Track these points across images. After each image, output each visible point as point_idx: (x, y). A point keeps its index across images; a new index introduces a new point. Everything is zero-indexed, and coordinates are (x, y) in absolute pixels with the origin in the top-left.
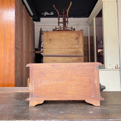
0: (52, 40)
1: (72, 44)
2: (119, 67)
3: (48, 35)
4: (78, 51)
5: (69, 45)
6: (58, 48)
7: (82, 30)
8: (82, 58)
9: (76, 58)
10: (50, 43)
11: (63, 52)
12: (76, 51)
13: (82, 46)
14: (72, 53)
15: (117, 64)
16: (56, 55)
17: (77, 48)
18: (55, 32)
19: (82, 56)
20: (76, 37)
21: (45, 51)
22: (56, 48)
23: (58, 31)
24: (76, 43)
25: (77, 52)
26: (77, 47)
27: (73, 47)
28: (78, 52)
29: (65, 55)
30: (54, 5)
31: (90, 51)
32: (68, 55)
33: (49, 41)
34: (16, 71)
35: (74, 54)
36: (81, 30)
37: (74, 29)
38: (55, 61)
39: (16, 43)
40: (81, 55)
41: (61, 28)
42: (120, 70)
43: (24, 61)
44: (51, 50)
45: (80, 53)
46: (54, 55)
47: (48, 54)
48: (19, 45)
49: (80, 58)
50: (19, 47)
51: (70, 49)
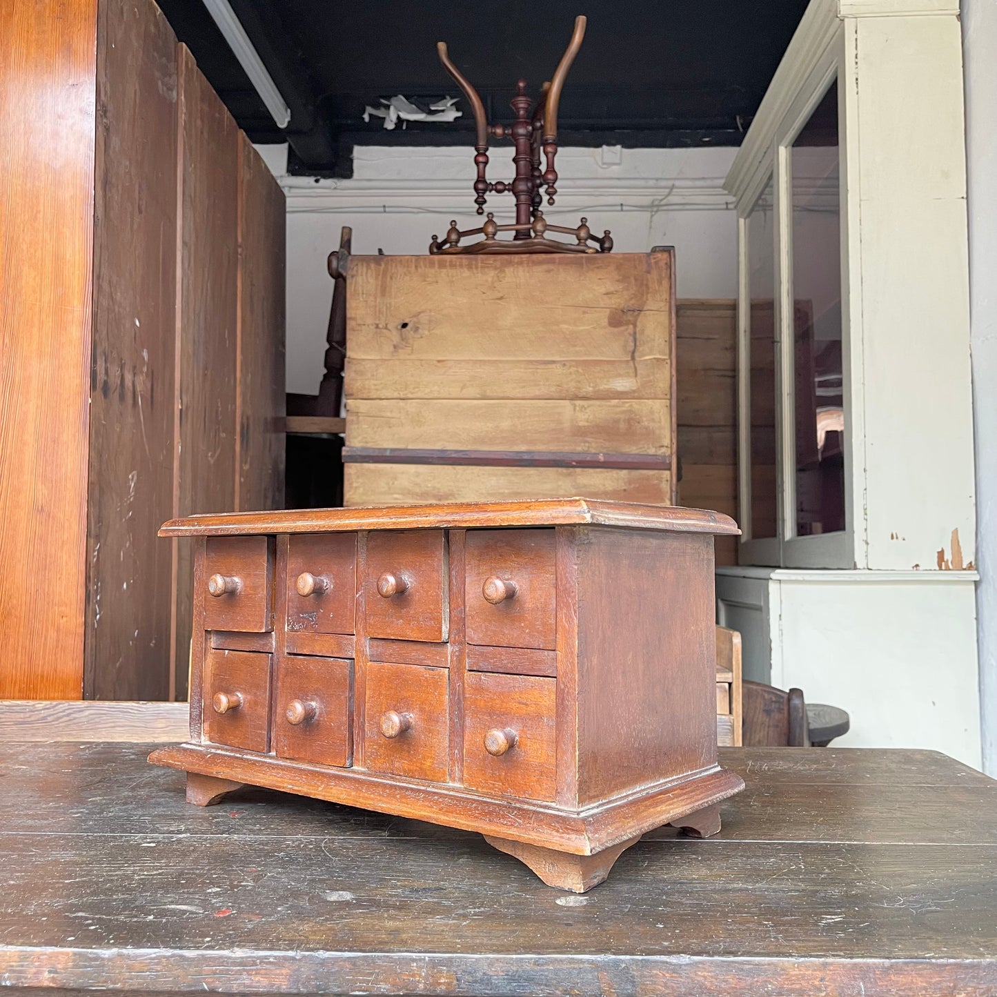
0: (416, 329)
1: (578, 363)
2: (968, 557)
3: (384, 291)
4: (632, 420)
5: (558, 369)
6: (467, 392)
7: (669, 250)
8: (666, 480)
9: (615, 473)
10: (402, 354)
11: (506, 424)
12: (617, 421)
13: (664, 378)
14: (580, 432)
15: (955, 532)
16: (451, 446)
17: (620, 395)
18: (442, 265)
19: (658, 464)
20: (616, 302)
21: (358, 414)
22: (455, 392)
23: (468, 251)
24: (614, 350)
25: (623, 426)
26: (622, 384)
27: (589, 389)
28: (630, 428)
29: (523, 448)
30: (442, 46)
32: (543, 448)
33: (395, 336)
35: (593, 447)
36: (654, 250)
37: (605, 243)
39: (104, 344)
40: (652, 451)
41: (498, 229)
42: (977, 584)
44: (411, 406)
45: (649, 435)
46: (438, 446)
47: (387, 442)
48: (128, 367)
49: (648, 478)
50: (128, 377)
51: (567, 403)
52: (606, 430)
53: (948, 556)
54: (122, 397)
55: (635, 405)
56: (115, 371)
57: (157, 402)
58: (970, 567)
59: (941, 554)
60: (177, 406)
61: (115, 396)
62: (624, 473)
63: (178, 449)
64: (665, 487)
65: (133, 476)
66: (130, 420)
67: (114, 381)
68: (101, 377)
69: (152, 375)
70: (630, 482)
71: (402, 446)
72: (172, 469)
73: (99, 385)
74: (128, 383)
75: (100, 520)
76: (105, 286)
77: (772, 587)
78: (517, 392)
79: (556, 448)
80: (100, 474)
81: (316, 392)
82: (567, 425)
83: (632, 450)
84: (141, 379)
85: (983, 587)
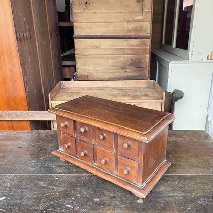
0: (89, 4)
1: (129, 12)
4: (141, 27)
5: (124, 14)
6: (102, 21)
8: (148, 42)
9: (137, 40)
10: (86, 11)
11: (111, 29)
12: (138, 27)
13: (150, 16)
14: (129, 30)
15: (212, 52)
16: (99, 34)
17: (139, 21)
19: (147, 38)
21: (76, 27)
22: (99, 20)
24: (138, 9)
25: (139, 29)
26: (139, 18)
27: (131, 19)
28: (141, 29)
29: (116, 35)
32: (120, 34)
33: (84, 6)
34: (25, 83)
35: (132, 34)
38: (97, 47)
39: (18, 29)
40: (146, 35)
43: (39, 56)
44: (89, 24)
45: (145, 31)
46: (96, 35)
47: (84, 34)
48: (24, 32)
49: (144, 41)
50: (24, 34)
51: (126, 23)
52: (135, 30)
53: (210, 57)
54: (24, 40)
55: (142, 23)
56: (21, 34)
57: (31, 37)
59: (208, 56)
60: (36, 35)
61: (22, 40)
62: (139, 40)
63: (38, 46)
64: (148, 43)
65: (29, 58)
66: (27, 44)
67: (22, 37)
68: (19, 37)
69: (29, 31)
70: (140, 42)
71: (87, 35)
73: (19, 40)
74: (25, 36)
76: (16, 13)
77: (170, 65)
78: (114, 20)
79: (123, 34)
80: (23, 61)
82: (126, 29)
83: (141, 34)
84: (27, 33)
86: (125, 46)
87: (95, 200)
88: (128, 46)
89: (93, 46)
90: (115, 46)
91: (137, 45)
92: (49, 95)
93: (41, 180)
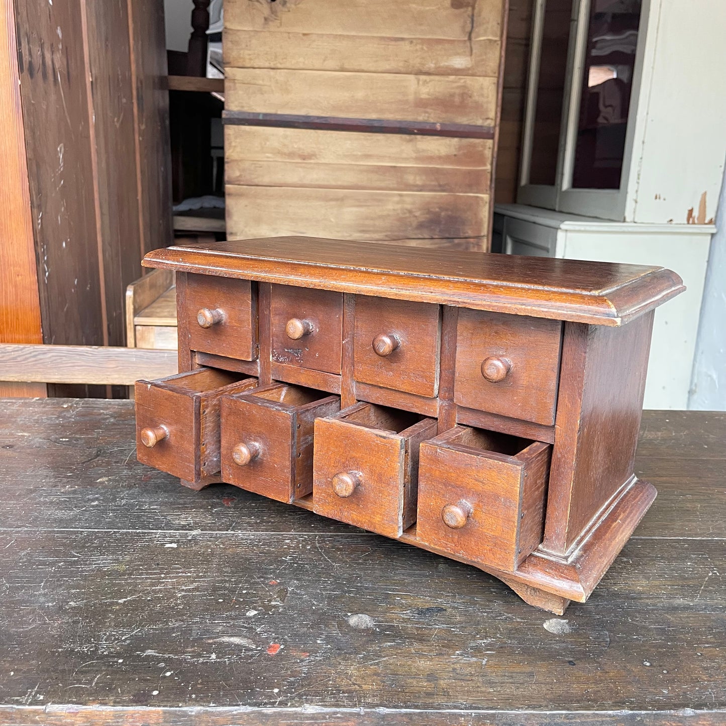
0: (284, 3)
1: (423, 41)
2: (710, 215)
4: (465, 94)
5: (406, 46)
6: (330, 64)
8: (488, 148)
9: (448, 141)
10: (273, 26)
11: (360, 95)
12: (452, 95)
13: (494, 58)
14: (421, 104)
15: (705, 194)
16: (314, 113)
17: (457, 72)
19: (484, 134)
21: (234, 81)
22: (318, 63)
24: (454, 31)
25: (457, 100)
26: (459, 62)
27: (431, 65)
28: (463, 101)
29: (374, 116)
31: (540, 89)
32: (391, 116)
33: (265, 9)
34: (40, 239)
35: (432, 117)
38: (304, 158)
39: (25, 27)
40: (479, 122)
42: (713, 235)
43: (93, 157)
44: (280, 75)
45: (478, 108)
46: (303, 112)
47: (259, 107)
48: (47, 46)
49: (474, 146)
50: (48, 56)
51: (412, 77)
52: (444, 103)
53: (696, 214)
54: (45, 76)
55: (468, 80)
56: (37, 52)
57: (73, 78)
58: (711, 222)
59: (691, 212)
60: (89, 79)
61: (39, 76)
62: (455, 141)
63: (92, 119)
64: (488, 153)
65: (60, 148)
66: (53, 97)
67: (37, 61)
68: (26, 58)
69: (66, 52)
70: (460, 148)
71: (272, 111)
72: (88, 137)
73: (26, 66)
74: (48, 61)
75: (39, 192)
77: (560, 235)
78: (371, 66)
79: (400, 117)
80: (35, 150)
81: (185, 49)
82: (411, 97)
83: (463, 120)
84: (58, 56)
85: (717, 238)
86: (406, 160)
87: (353, 620)
88: (418, 159)
89: (291, 155)
90: (367, 156)
91: (447, 159)
92: (129, 293)
93: (101, 549)
